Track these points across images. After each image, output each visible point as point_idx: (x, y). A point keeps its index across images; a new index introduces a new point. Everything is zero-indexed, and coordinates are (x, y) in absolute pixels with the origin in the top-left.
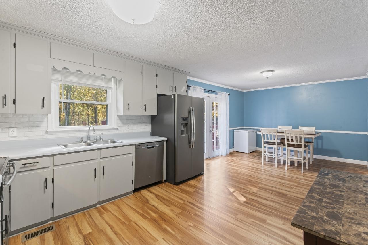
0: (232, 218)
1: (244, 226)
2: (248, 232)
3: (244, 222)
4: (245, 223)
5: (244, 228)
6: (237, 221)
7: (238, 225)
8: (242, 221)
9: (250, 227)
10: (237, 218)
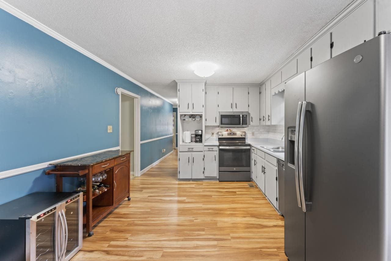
0: (166, 247)
1: (152, 244)
2: (147, 240)
3: (153, 249)
4: (151, 249)
5: (151, 242)
6: (160, 246)
7: (157, 243)
8: (155, 249)
9: (146, 246)
10: (161, 250)
